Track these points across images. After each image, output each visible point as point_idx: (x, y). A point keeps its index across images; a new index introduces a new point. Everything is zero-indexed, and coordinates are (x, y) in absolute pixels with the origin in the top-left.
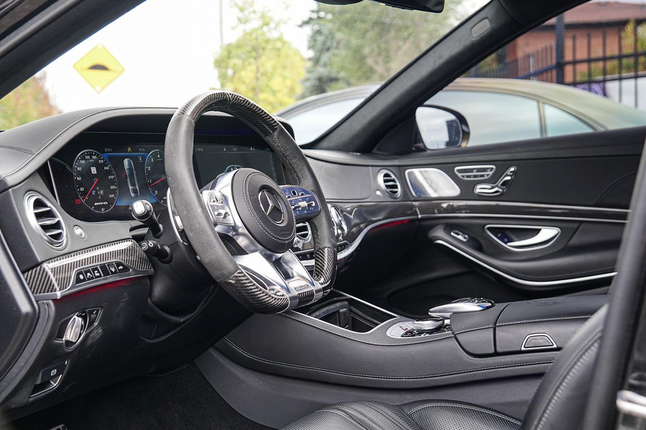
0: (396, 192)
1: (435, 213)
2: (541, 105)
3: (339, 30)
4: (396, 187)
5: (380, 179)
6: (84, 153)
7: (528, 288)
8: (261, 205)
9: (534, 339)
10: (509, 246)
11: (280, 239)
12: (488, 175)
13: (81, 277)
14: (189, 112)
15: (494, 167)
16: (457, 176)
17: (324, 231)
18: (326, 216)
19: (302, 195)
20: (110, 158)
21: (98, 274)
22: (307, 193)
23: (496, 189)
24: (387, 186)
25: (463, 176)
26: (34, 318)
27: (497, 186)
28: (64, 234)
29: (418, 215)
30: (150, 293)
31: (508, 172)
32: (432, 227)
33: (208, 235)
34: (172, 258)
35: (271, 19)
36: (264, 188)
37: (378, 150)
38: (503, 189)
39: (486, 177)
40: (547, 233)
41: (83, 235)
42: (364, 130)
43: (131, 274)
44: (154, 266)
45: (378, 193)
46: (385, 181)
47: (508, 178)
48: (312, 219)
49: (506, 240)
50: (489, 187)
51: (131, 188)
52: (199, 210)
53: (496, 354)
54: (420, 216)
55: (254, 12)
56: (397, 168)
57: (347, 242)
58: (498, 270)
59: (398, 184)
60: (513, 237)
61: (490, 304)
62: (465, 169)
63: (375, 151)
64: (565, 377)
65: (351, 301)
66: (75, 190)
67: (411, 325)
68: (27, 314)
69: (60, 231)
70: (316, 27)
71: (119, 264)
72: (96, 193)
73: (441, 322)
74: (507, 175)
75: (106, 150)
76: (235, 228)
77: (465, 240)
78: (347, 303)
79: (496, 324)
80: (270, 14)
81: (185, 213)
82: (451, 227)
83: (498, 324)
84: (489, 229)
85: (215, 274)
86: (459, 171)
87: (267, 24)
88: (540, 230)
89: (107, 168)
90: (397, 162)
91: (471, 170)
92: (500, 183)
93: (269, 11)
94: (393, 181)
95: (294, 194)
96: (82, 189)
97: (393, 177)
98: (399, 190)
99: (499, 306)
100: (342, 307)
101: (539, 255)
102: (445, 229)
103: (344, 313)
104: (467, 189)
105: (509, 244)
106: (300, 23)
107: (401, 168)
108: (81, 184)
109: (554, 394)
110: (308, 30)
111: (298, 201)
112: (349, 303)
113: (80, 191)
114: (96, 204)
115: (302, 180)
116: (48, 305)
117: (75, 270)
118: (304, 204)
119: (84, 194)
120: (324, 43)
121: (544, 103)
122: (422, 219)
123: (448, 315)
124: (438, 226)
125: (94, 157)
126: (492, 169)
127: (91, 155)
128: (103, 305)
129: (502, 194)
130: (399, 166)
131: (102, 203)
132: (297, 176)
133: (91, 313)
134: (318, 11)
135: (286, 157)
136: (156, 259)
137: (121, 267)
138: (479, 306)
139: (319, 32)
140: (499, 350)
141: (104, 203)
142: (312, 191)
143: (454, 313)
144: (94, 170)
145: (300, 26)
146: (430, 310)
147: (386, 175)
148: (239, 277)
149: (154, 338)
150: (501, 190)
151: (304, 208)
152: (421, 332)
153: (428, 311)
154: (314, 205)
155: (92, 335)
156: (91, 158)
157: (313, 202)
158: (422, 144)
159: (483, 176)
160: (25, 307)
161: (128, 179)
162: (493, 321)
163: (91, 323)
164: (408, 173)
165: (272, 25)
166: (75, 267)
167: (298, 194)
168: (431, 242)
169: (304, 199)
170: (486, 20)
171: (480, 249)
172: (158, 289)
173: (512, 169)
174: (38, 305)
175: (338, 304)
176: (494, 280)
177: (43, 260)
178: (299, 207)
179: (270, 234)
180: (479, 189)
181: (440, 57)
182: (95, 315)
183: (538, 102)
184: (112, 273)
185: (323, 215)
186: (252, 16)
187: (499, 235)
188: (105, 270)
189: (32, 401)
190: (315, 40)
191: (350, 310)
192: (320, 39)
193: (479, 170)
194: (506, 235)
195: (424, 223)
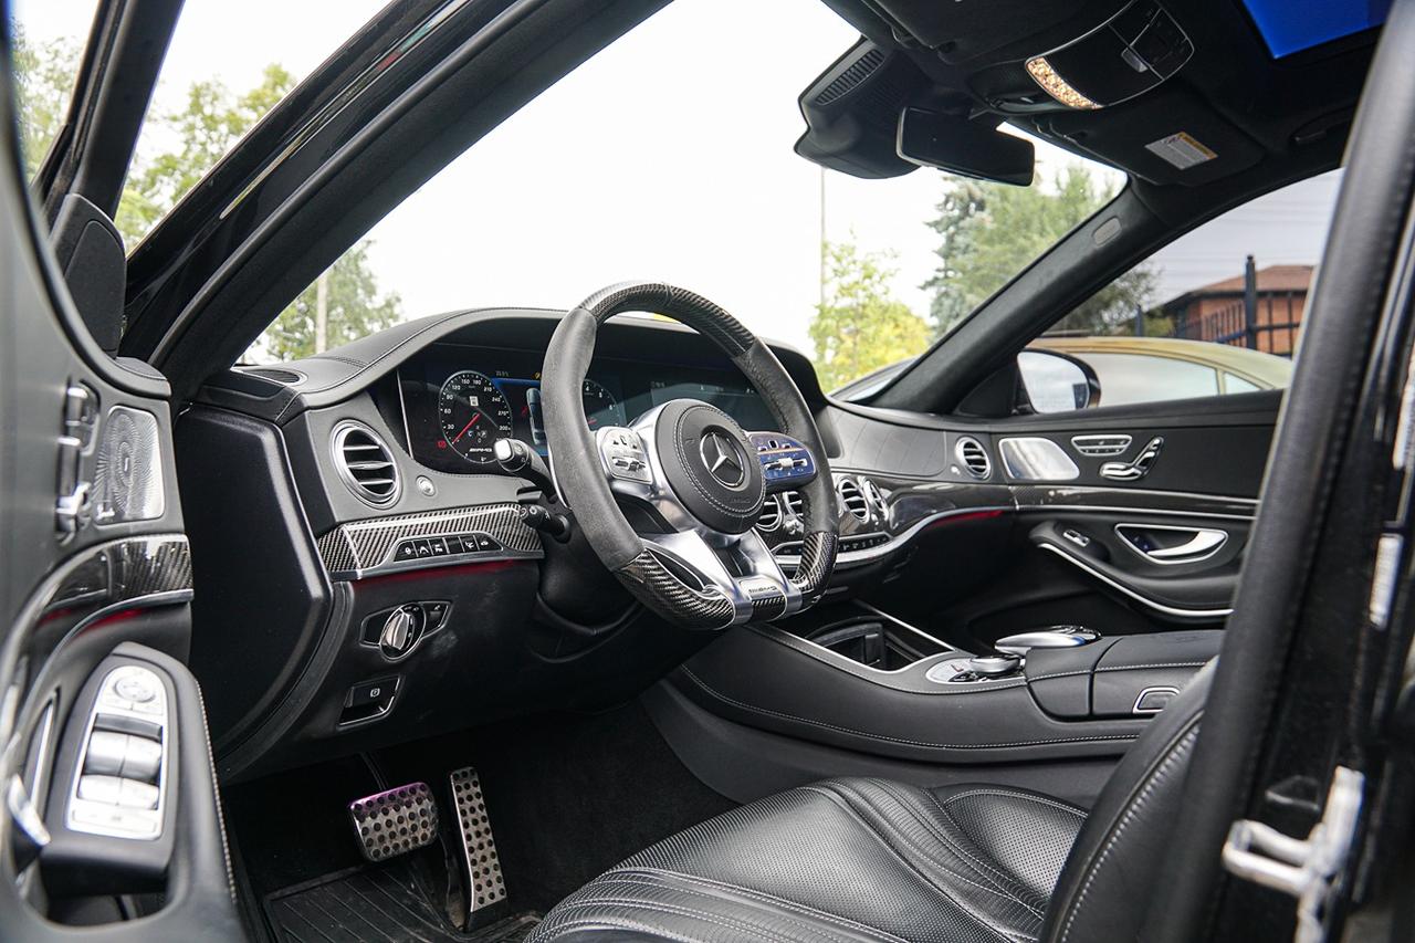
0: (984, 470)
1: (1039, 504)
2: (1220, 373)
3: (971, 291)
4: (983, 463)
5: (959, 450)
6: (461, 375)
7: (1172, 619)
8: (702, 456)
9: (1154, 696)
10: (1150, 556)
11: (730, 511)
12: (1120, 450)
13: (408, 551)
14: (591, 307)
15: (1130, 438)
16: (1075, 449)
17: (820, 507)
18: (825, 484)
19: (787, 447)
20: (505, 386)
21: (441, 550)
22: (795, 445)
23: (1133, 470)
24: (970, 462)
25: (1084, 451)
26: (327, 604)
27: (1134, 466)
28: (397, 485)
29: (1015, 505)
30: (541, 586)
31: (1150, 446)
32: (1036, 524)
33: (594, 493)
34: (570, 535)
35: (875, 270)
36: (710, 430)
37: (961, 410)
38: (1143, 471)
39: (1118, 453)
40: (1208, 538)
41: (432, 490)
42: (940, 379)
43: (502, 556)
44: (544, 546)
45: (954, 470)
46: (966, 454)
47: (1151, 454)
48: (802, 486)
49: (1146, 547)
50: (1122, 467)
51: (534, 431)
52: (582, 453)
53: (1092, 717)
54: (1018, 507)
55: (854, 262)
56: (987, 436)
57: (887, 534)
58: (1132, 591)
59: (986, 458)
60: (1158, 544)
61: (1094, 637)
62: (1087, 441)
63: (957, 411)
64: (1152, 774)
65: (887, 624)
66: (439, 428)
67: (967, 664)
68: (318, 600)
69: (390, 481)
70: (943, 289)
71: (481, 538)
72: (475, 434)
73: (1014, 661)
74: (1148, 450)
75: (498, 373)
76: (653, 489)
77: (1084, 545)
78: (879, 625)
79: (1095, 667)
80: (873, 265)
81: (562, 457)
82: (1063, 525)
83: (1098, 669)
84: (1120, 529)
85: (604, 557)
86: (1079, 443)
87: (870, 277)
88: (1197, 533)
89: (498, 400)
90: (986, 428)
91: (1096, 442)
92: (1139, 460)
93: (873, 261)
94: (980, 453)
95: (773, 445)
96: (451, 427)
97: (980, 448)
98: (988, 467)
99: (1107, 641)
100: (871, 631)
101: (1193, 571)
102: (1054, 528)
103: (874, 640)
104: (1089, 469)
105: (1150, 553)
106: (922, 283)
107: (993, 436)
108: (449, 419)
109: (1128, 806)
110: (932, 292)
111: (779, 456)
112: (884, 626)
113: (446, 430)
114: (471, 450)
115: (791, 426)
116: (346, 587)
117: (399, 539)
118: (788, 462)
119: (453, 434)
120: (952, 308)
121: (1225, 372)
122: (1022, 512)
123: (1023, 651)
124: (1046, 523)
125: (477, 382)
126: (1127, 441)
127: (472, 378)
128: (453, 598)
129: (1142, 478)
130: (990, 433)
131: (482, 450)
132: (784, 420)
133: (430, 608)
134: (946, 270)
135: (766, 390)
136: (549, 535)
137: (485, 543)
138: (1075, 639)
139: (946, 294)
140: (1097, 710)
141: (486, 450)
142: (805, 443)
143: (1034, 648)
144: (474, 401)
145: (923, 288)
146: (999, 641)
147: (968, 445)
148: (644, 564)
149: (560, 656)
150: (1140, 472)
151: (787, 469)
152: (982, 675)
153: (994, 644)
154: (805, 463)
155: (436, 642)
156: (471, 382)
157: (805, 460)
158: (1028, 405)
159: (1113, 450)
160: (316, 591)
161: (531, 419)
162: (1092, 662)
163: (433, 624)
164: (1003, 444)
165: (876, 278)
166: (400, 534)
167: (780, 447)
168: (1033, 547)
169: (787, 455)
170: (1115, 220)
171: (1106, 559)
172: (555, 582)
173: (1157, 441)
174: (333, 588)
175: (865, 627)
176: (1127, 606)
177: (342, 520)
178: (779, 466)
179: (714, 502)
180: (1106, 470)
181: (1049, 273)
182: (439, 613)
183: (1216, 369)
184: (468, 550)
185: (820, 481)
186: (852, 267)
187: (1136, 539)
188: (455, 546)
189: (344, 731)
190: (941, 305)
191: (886, 637)
192: (947, 302)
193: (1107, 442)
194: (1146, 539)
195: (1023, 518)
